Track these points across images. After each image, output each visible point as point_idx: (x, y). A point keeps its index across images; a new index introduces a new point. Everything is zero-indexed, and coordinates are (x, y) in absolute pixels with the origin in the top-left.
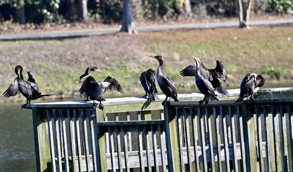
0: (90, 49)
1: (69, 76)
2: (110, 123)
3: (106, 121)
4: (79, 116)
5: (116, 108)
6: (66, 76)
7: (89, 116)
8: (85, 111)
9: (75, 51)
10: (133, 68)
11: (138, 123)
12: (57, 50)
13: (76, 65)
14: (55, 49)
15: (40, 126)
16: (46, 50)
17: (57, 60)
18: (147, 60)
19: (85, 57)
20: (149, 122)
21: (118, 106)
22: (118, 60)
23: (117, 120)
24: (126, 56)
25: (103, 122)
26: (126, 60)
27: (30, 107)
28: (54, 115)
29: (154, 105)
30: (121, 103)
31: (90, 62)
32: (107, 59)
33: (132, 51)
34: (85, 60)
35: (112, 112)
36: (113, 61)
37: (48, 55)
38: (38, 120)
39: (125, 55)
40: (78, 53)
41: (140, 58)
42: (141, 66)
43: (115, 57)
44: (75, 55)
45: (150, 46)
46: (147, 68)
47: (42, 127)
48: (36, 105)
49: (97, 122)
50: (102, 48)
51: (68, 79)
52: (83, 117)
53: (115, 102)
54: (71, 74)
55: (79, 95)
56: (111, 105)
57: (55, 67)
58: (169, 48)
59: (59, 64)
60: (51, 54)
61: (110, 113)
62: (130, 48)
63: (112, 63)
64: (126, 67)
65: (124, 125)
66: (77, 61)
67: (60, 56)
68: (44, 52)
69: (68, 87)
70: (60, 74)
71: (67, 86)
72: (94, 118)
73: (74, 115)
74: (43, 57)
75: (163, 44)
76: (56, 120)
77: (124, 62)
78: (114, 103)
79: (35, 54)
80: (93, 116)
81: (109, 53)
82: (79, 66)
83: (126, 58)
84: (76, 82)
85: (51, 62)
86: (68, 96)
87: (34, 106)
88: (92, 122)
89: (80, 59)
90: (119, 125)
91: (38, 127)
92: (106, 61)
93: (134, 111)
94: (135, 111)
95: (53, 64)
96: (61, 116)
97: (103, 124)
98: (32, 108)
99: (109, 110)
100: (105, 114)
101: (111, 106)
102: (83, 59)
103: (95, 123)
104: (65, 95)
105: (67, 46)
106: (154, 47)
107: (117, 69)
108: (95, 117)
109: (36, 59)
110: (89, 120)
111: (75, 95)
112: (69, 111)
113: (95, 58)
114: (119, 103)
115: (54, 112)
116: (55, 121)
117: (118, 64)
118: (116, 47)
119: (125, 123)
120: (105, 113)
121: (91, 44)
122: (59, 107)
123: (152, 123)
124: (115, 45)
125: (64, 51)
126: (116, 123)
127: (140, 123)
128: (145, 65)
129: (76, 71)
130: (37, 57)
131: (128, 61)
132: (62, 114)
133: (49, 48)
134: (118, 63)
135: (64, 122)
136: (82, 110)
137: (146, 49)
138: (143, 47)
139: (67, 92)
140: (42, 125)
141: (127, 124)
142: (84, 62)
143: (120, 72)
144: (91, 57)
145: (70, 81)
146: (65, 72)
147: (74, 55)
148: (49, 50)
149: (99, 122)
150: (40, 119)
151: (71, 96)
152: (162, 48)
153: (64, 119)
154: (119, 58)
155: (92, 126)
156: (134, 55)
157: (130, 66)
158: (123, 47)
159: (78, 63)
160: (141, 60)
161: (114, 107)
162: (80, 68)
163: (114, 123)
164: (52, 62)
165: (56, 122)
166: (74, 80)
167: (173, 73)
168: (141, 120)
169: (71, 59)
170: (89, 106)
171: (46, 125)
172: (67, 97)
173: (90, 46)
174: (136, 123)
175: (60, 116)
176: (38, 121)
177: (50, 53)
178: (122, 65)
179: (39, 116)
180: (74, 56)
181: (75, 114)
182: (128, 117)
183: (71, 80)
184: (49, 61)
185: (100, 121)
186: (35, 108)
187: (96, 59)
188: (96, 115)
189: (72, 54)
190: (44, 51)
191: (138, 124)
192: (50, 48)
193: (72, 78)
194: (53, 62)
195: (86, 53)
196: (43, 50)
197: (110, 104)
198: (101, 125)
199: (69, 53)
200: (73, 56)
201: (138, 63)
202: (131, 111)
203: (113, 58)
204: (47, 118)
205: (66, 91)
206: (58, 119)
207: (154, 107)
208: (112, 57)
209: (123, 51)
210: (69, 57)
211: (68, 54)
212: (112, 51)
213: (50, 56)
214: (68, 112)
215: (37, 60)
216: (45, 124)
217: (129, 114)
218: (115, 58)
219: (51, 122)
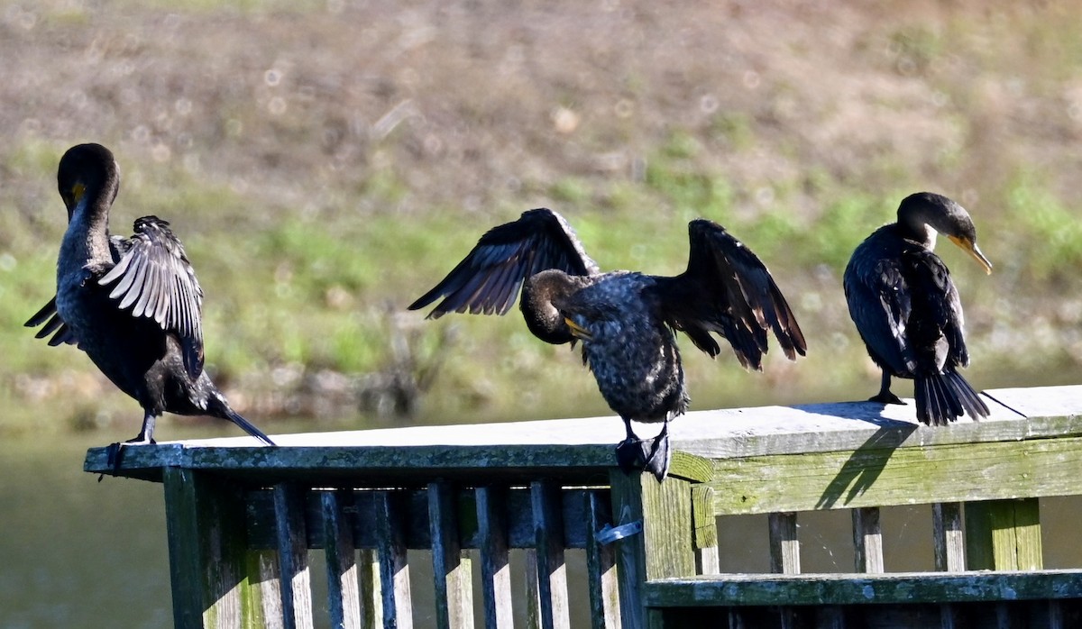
0: (434, 46)
1: (276, 248)
2: (742, 585)
3: (712, 571)
4: (513, 536)
5: (785, 480)
6: (257, 249)
7: (590, 539)
8: (556, 502)
9: (326, 62)
10: (759, 192)
11: (955, 589)
12: (189, 55)
13: (332, 168)
14: (170, 40)
15: (219, 610)
16: (101, 54)
17: (189, 124)
18: (868, 136)
19: (396, 108)
20: (1034, 584)
21: (803, 462)
22: (649, 131)
23: (792, 568)
24: (705, 99)
25: (693, 579)
26: (707, 132)
27: (151, 464)
28: (324, 525)
29: (1061, 457)
30: (823, 439)
31: (439, 147)
32: (566, 119)
33: (758, 65)
34: (398, 130)
35: (755, 510)
36: (611, 139)
37: (115, 86)
38: (205, 560)
39: (704, 92)
40: (347, 78)
41: (816, 118)
42: (822, 177)
43: (624, 110)
44: (323, 93)
45: (889, 27)
46: (866, 190)
47: (238, 612)
48: (197, 451)
49: (651, 580)
50: (526, 39)
51: (272, 270)
52: (542, 546)
53: (773, 432)
54: (295, 234)
55: (351, 397)
56: (747, 459)
57: (175, 180)
58: (1032, 45)
59: (202, 160)
60: (141, 83)
61: (735, 512)
62: (737, 38)
63: (601, 150)
64: (705, 182)
65: (852, 601)
66: (341, 136)
67: (213, 99)
68: (87, 63)
69: (272, 329)
70: (206, 234)
71: (264, 325)
72: (626, 549)
73: (476, 529)
74: (84, 104)
75: (988, 13)
76: (343, 561)
77: (693, 144)
78: (772, 444)
79: (24, 83)
80: (619, 534)
81: (584, 77)
82: (355, 175)
83: (711, 117)
84: (330, 293)
85: (145, 145)
86: (272, 402)
87: (176, 458)
88: (609, 580)
89: (357, 120)
90: (811, 602)
91: (205, 615)
92: (559, 134)
93: (913, 501)
94: (922, 501)
95: (159, 159)
96: (381, 532)
97: (691, 596)
98: (168, 470)
99: (734, 491)
100: (707, 523)
101: (750, 465)
102: (387, 123)
103: (633, 584)
104: (249, 388)
105: (260, 19)
106: (921, 34)
107: (644, 198)
108: (636, 541)
109: (28, 120)
110: (591, 564)
111: (325, 395)
112: (442, 494)
113: (473, 113)
114: (804, 441)
115: (327, 501)
116: (336, 570)
117: (646, 162)
118: (633, 34)
119: (857, 586)
120: (706, 511)
121: (443, 10)
122: (365, 468)
123: (1061, 591)
124: (626, 15)
125: (243, 64)
126: (793, 591)
127: (971, 592)
128: (856, 168)
129: (329, 214)
130: (32, 103)
131: (722, 138)
132: (391, 520)
133: (130, 35)
134: (645, 151)
135: (402, 578)
136: (536, 487)
137: (860, 46)
138: (840, 37)
139: (260, 367)
140: (237, 602)
141: (869, 594)
142: (388, 141)
143: (664, 217)
144: (445, 105)
145: (285, 286)
146: (246, 220)
147: (311, 88)
148: (129, 53)
149: (661, 581)
150: (224, 555)
151: (294, 399)
152: (979, 41)
153: (403, 554)
154: (655, 118)
155: (613, 611)
156: (771, 95)
157: (737, 179)
158: (684, 30)
159: (348, 150)
160: (824, 134)
161: (765, 471)
162: (361, 188)
163: (773, 590)
164: (147, 137)
165: (344, 578)
166: (318, 276)
167: (1067, 236)
168: (969, 567)
169: (293, 122)
170: (591, 458)
171: (264, 602)
172: (259, 406)
173: (439, 24)
174: (942, 587)
175: (375, 535)
176: (209, 573)
177: (132, 76)
178: (679, 167)
179: (215, 535)
180: (318, 96)
181: (485, 521)
182: (874, 545)
183: (289, 275)
184: (127, 137)
185: (667, 574)
186: (185, 469)
187: (480, 122)
188: (640, 526)
189: (301, 80)
190: (92, 58)
191: (950, 596)
192: (135, 36)
193: (300, 264)
194: (155, 142)
195: (407, 78)
196: (79, 47)
197: (740, 452)
198: (681, 602)
199: (277, 76)
200: (310, 99)
201: (804, 153)
202: (895, 502)
203: (613, 115)
204: (275, 545)
205: (254, 365)
206: (357, 552)
207: (1063, 474)
208: (602, 110)
209: (685, 63)
210: (277, 107)
211: (272, 78)
212: (607, 64)
213: (130, 96)
214: (434, 508)
215: (35, 122)
216: (261, 595)
217: (876, 522)
218: (625, 115)
219: (302, 581)
